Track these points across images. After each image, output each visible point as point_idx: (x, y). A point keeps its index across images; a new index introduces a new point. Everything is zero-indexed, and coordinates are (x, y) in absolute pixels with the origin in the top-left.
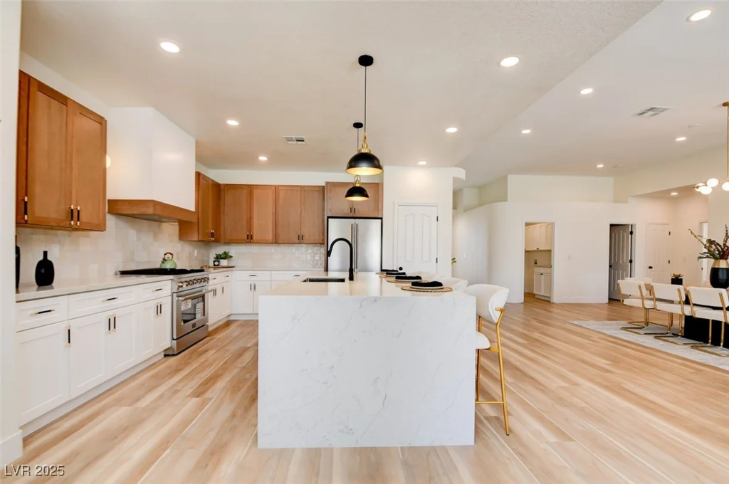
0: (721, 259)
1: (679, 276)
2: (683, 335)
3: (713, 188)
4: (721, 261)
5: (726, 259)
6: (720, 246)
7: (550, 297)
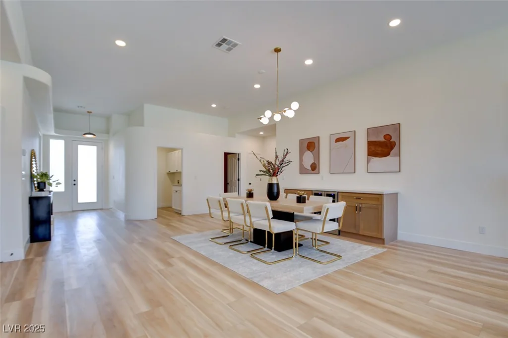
0: (273, 176)
1: (251, 190)
2: (252, 240)
3: (269, 118)
4: (273, 177)
5: (277, 176)
6: (273, 164)
7: (180, 211)
